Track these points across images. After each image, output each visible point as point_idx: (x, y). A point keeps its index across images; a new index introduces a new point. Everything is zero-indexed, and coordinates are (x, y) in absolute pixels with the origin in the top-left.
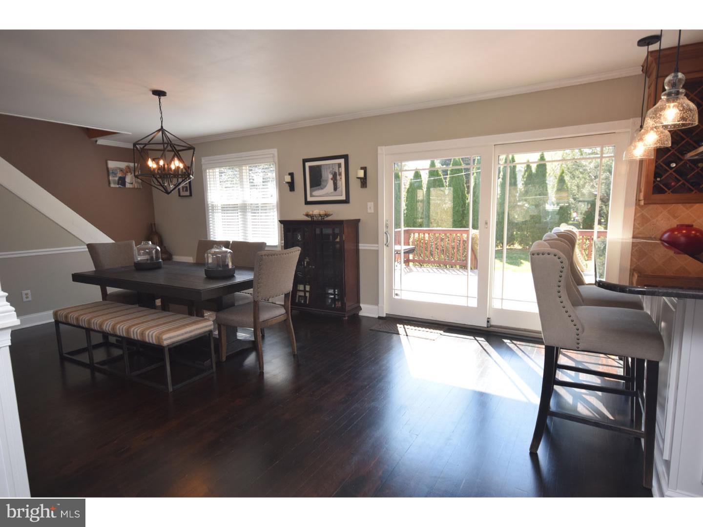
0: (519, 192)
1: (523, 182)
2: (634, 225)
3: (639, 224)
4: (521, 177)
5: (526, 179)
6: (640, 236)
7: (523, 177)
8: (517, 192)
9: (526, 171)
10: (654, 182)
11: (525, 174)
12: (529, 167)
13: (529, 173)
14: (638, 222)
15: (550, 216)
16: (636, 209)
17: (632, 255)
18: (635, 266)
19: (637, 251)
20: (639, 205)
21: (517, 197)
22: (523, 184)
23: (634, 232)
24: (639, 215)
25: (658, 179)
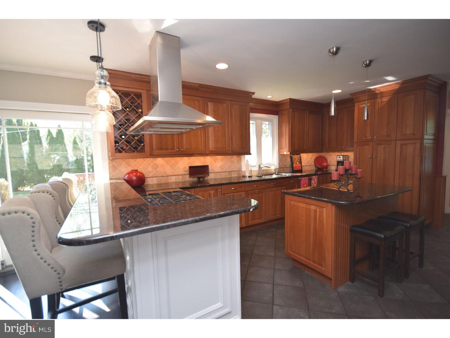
0: (45, 149)
1: (47, 143)
2: (109, 172)
3: (112, 171)
4: (45, 139)
5: (49, 141)
6: (114, 178)
7: (47, 139)
8: (44, 149)
9: (48, 135)
10: (115, 146)
11: (48, 137)
12: (50, 133)
13: (51, 137)
14: (111, 169)
15: (71, 165)
16: (109, 161)
17: (111, 189)
18: (113, 195)
19: (113, 186)
20: (110, 159)
21: (44, 152)
22: (47, 144)
23: (110, 175)
24: (111, 165)
25: (117, 145)
